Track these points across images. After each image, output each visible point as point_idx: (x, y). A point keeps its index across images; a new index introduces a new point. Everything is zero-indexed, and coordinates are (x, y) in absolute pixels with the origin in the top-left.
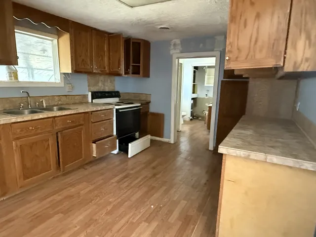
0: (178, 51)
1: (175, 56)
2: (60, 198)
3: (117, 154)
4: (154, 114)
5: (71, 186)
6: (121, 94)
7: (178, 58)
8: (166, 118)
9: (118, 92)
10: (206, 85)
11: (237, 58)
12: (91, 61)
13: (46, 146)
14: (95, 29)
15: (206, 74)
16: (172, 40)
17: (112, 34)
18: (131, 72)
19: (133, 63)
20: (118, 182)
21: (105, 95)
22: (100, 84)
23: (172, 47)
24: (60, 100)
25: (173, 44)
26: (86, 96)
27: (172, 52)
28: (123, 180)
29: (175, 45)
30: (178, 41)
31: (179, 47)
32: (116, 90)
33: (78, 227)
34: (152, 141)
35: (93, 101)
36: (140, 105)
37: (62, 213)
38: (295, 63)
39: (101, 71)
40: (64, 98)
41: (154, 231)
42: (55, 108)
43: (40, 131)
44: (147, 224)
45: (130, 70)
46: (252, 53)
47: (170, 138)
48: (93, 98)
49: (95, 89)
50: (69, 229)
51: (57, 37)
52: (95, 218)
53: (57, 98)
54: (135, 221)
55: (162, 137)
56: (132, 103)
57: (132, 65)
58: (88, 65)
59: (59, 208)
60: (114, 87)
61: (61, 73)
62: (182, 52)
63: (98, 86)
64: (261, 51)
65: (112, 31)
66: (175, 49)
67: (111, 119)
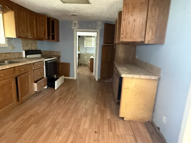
0: (77, 28)
1: (75, 30)
2: (26, 117)
3: (47, 88)
4: (62, 63)
5: (29, 109)
6: (42, 52)
7: (77, 31)
8: (71, 65)
9: (40, 50)
10: (85, 46)
11: (126, 36)
12: (27, 30)
13: (10, 87)
14: (28, 10)
15: (85, 40)
16: (73, 21)
17: (38, 14)
18: (51, 38)
19: (52, 33)
20: (57, 102)
21: (33, 52)
22: (29, 45)
23: (73, 25)
24: (6, 56)
25: (73, 23)
26: (21, 53)
27: (73, 28)
28: (59, 101)
29: (75, 24)
30: (76, 22)
31: (77, 25)
32: (39, 49)
33: (50, 128)
34: (65, 79)
35: (27, 56)
36: (56, 58)
37: (34, 123)
38: (148, 41)
39: (33, 37)
40: (8, 55)
41: (90, 119)
42: (6, 62)
43: (7, 77)
44: (85, 118)
45: (51, 37)
46: (132, 35)
47: (74, 77)
48: (26, 55)
49: (27, 49)
50: (46, 129)
51: (2, 12)
52: (56, 121)
53: (4, 55)
54: (79, 117)
55: (69, 76)
56: (52, 57)
57: (52, 34)
58: (25, 33)
59: (30, 122)
60: (37, 47)
61: (5, 38)
62: (79, 28)
63: (28, 47)
64: (136, 35)
65: (38, 12)
66: (75, 26)
67: (43, 67)
